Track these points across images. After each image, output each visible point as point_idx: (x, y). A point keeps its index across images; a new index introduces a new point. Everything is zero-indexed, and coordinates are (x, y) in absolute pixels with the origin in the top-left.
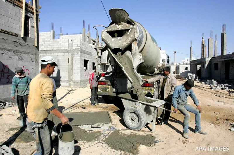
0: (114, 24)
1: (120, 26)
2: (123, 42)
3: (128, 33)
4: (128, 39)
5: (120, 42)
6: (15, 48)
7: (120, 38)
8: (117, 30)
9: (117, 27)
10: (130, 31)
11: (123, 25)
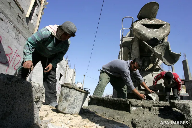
0: (146, 19)
1: (152, 21)
2: (161, 33)
3: (164, 27)
4: (165, 31)
5: (157, 33)
6: (16, 22)
7: (157, 29)
8: (150, 23)
9: (149, 21)
10: (165, 26)
11: (156, 21)
